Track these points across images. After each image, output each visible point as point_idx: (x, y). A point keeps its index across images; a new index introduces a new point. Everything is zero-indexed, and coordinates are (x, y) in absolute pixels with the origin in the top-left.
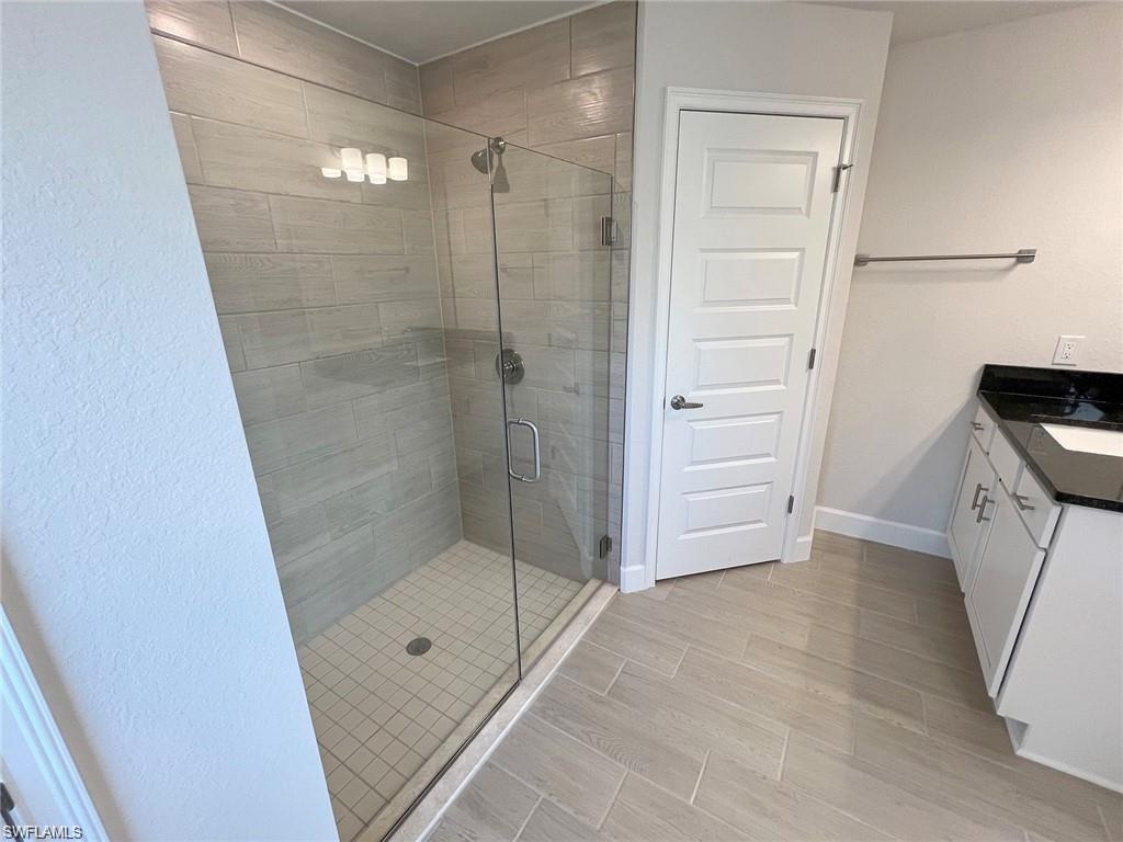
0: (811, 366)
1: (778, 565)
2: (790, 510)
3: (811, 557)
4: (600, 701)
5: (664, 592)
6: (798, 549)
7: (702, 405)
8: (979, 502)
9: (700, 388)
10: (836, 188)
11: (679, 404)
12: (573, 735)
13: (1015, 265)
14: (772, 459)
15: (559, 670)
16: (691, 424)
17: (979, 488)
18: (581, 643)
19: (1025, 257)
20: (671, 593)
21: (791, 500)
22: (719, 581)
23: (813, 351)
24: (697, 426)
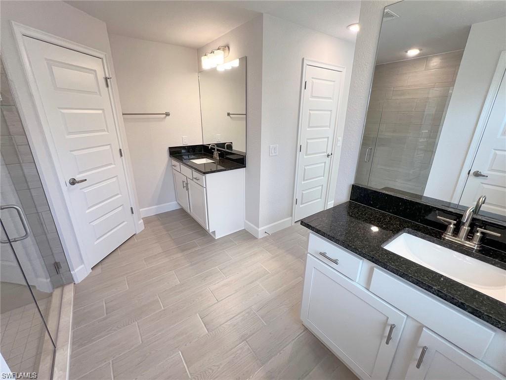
0: (121, 155)
1: (136, 236)
2: (133, 213)
3: (145, 227)
4: (105, 319)
5: (99, 270)
6: (140, 227)
7: (86, 180)
8: (185, 185)
9: (80, 173)
10: (107, 86)
11: (73, 182)
12: (104, 336)
13: (166, 117)
14: (120, 195)
15: (73, 328)
16: (82, 190)
17: (183, 182)
18: (74, 313)
19: (167, 114)
20: (102, 268)
21: (132, 209)
22: (119, 252)
23: (120, 150)
24: (85, 191)
